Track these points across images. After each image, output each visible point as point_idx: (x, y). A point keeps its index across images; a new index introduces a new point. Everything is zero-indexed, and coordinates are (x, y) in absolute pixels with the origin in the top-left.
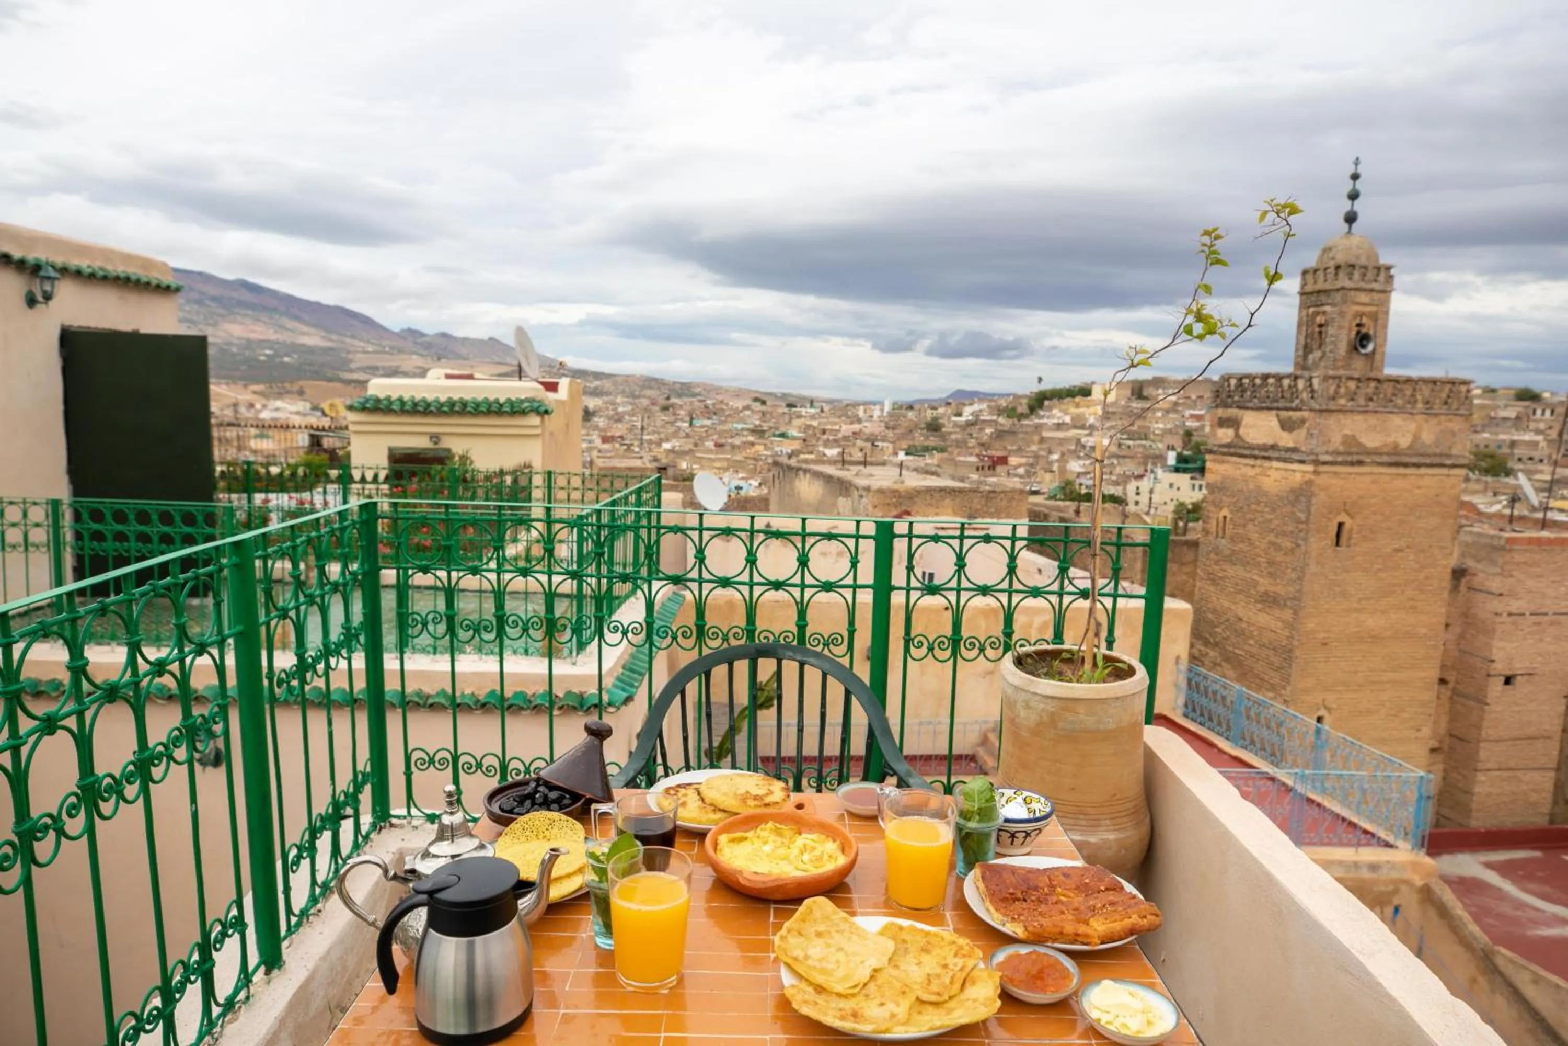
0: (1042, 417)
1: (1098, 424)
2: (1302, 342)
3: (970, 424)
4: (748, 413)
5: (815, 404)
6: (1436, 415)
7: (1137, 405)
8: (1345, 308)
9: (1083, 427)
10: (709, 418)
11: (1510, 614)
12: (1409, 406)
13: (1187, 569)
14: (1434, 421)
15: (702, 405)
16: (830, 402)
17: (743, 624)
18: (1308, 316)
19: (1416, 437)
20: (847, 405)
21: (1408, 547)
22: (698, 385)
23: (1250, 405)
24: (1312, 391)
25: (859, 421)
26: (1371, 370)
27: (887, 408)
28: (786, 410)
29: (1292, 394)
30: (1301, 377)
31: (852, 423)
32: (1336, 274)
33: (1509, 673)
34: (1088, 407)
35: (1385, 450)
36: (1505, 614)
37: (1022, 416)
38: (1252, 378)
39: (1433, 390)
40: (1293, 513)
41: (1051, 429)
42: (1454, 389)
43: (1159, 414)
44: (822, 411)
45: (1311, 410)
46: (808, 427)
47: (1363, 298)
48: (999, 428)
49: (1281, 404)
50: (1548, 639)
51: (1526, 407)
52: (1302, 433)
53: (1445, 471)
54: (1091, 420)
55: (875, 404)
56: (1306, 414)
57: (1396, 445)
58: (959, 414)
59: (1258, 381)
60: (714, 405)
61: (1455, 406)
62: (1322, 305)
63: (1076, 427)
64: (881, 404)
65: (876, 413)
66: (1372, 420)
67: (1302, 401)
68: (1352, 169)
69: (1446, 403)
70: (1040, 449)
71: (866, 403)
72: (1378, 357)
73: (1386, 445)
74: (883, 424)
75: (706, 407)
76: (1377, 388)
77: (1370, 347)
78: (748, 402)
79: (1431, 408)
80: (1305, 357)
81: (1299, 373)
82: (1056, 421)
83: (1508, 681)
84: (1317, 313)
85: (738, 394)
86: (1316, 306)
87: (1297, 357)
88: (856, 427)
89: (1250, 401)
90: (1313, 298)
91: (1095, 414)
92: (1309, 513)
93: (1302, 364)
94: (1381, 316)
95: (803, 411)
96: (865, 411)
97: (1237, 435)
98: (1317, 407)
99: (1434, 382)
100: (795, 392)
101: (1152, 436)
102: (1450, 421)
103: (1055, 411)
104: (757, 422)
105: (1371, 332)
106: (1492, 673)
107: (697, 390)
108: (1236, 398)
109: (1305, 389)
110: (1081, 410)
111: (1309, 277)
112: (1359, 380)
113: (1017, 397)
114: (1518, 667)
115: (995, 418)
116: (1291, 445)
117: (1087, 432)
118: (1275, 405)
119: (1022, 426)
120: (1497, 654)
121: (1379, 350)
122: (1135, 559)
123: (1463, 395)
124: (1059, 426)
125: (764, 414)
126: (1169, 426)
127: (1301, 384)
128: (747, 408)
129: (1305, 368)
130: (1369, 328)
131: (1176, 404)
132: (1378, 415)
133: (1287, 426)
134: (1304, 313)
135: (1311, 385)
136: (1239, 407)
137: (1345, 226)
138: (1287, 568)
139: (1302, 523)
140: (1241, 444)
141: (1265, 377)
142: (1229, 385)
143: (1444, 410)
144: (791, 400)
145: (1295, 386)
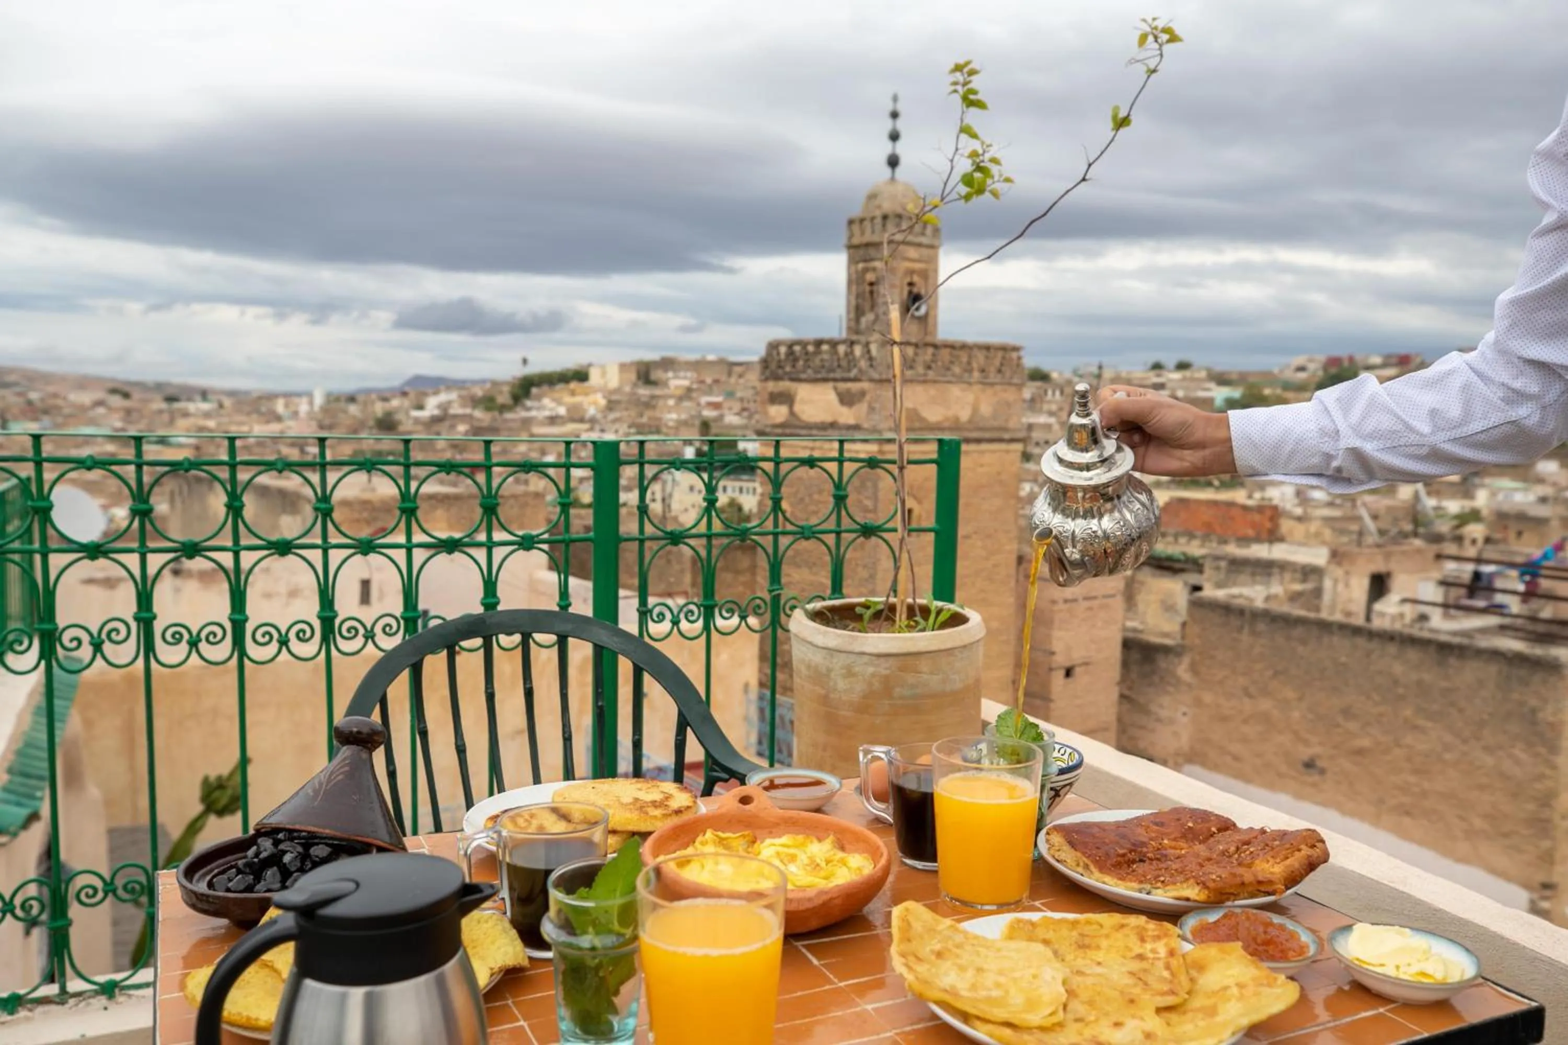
0: (529, 409)
1: (599, 416)
2: (853, 302)
3: (436, 420)
4: (101, 410)
5: (210, 397)
6: (992, 385)
7: (644, 392)
8: (895, 264)
9: (582, 420)
10: (35, 419)
11: (1066, 601)
12: (966, 375)
13: (742, 578)
14: (989, 391)
15: (20, 400)
16: (232, 394)
17: (398, 610)
18: (857, 272)
19: (975, 410)
20: (260, 398)
21: (975, 533)
22: (11, 371)
23: (803, 376)
24: (871, 359)
25: (278, 419)
26: (926, 334)
27: (319, 400)
28: (164, 406)
29: (849, 362)
30: (858, 342)
31: (268, 422)
32: (884, 225)
33: (1068, 664)
34: (586, 394)
35: (946, 424)
36: (1061, 601)
37: (503, 408)
38: (803, 344)
39: (987, 357)
40: (860, 502)
41: (542, 424)
42: (1007, 356)
43: (671, 402)
44: (221, 406)
45: (872, 380)
46: (202, 429)
47: (912, 253)
48: (476, 424)
49: (838, 374)
50: (1100, 624)
51: (1038, 388)
52: (863, 407)
53: (1003, 446)
54: (591, 411)
55: (299, 395)
56: (865, 385)
57: (957, 419)
58: (420, 407)
59: (811, 348)
60: (42, 400)
61: (1008, 374)
62: (872, 260)
63: (573, 420)
64: (310, 395)
65: (304, 408)
66: (932, 390)
67: (860, 371)
68: (890, 107)
69: (999, 371)
70: (530, 450)
71: (287, 395)
72: (930, 320)
73: (947, 419)
74: (314, 424)
75: (30, 403)
76: (934, 355)
77: (923, 310)
78: (99, 395)
79: (986, 377)
80: (857, 320)
81: (854, 337)
82: (547, 413)
83: (1069, 673)
84: (866, 270)
85: (83, 383)
86: (865, 261)
87: (849, 320)
88: (274, 428)
89: (804, 372)
90: (861, 252)
91: (595, 403)
92: (876, 499)
93: (855, 327)
94: (931, 274)
95: (191, 407)
96: (287, 406)
97: (792, 413)
98: (876, 376)
99: (987, 348)
100: (177, 380)
101: (664, 430)
102: (1005, 391)
103: (546, 401)
104: (119, 424)
105: (923, 292)
106: (1054, 666)
107: (11, 378)
108: (788, 369)
109: (862, 356)
110: (578, 399)
111: (856, 228)
112: (916, 346)
113: (495, 384)
114: (1077, 656)
115: (468, 411)
116: (852, 421)
117: (586, 426)
118: (832, 375)
119: (506, 421)
120: (1057, 646)
121: (932, 313)
122: (682, 571)
123: (1015, 362)
124: (553, 420)
125: (128, 412)
126: (684, 416)
127: (858, 350)
128: (100, 403)
129: (857, 332)
130: (920, 288)
131: (689, 390)
132: (938, 386)
133: (846, 399)
134: (853, 268)
135: (869, 352)
136: (793, 380)
137: (887, 171)
138: (857, 565)
139: (870, 511)
140: (797, 423)
141: (819, 343)
142: (778, 354)
143: (998, 379)
144: (170, 392)
145: (852, 352)
